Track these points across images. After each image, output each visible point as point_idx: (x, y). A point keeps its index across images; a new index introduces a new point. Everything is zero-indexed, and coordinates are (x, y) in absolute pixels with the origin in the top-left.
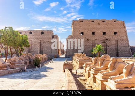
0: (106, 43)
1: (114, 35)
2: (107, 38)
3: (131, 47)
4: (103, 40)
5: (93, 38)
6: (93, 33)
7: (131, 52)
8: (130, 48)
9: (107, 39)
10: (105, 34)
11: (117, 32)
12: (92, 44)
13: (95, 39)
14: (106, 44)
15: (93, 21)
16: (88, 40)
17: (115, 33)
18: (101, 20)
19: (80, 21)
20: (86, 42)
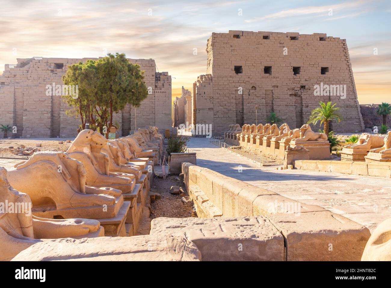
0: (300, 96)
1: (320, 75)
2: (303, 83)
3: (361, 107)
4: (293, 89)
5: (268, 83)
6: (267, 70)
7: (362, 122)
8: (359, 109)
9: (303, 87)
10: (298, 73)
11: (327, 68)
12: (264, 100)
13: (274, 86)
14: (302, 99)
15: (266, 37)
16: (254, 88)
17: (324, 70)
18: (287, 35)
19: (232, 36)
20: (249, 95)
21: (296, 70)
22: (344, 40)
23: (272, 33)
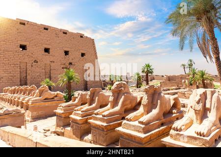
1: (81, 57)
2: (71, 60)
4: (64, 64)
5: (47, 58)
6: (47, 50)
9: (71, 64)
10: (68, 55)
11: (84, 53)
12: (44, 70)
13: (51, 62)
15: (46, 29)
16: (36, 61)
17: (83, 55)
18: (61, 30)
19: (19, 23)
20: (32, 66)
21: (66, 53)
22: (93, 39)
23: (50, 27)
